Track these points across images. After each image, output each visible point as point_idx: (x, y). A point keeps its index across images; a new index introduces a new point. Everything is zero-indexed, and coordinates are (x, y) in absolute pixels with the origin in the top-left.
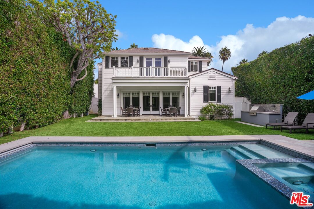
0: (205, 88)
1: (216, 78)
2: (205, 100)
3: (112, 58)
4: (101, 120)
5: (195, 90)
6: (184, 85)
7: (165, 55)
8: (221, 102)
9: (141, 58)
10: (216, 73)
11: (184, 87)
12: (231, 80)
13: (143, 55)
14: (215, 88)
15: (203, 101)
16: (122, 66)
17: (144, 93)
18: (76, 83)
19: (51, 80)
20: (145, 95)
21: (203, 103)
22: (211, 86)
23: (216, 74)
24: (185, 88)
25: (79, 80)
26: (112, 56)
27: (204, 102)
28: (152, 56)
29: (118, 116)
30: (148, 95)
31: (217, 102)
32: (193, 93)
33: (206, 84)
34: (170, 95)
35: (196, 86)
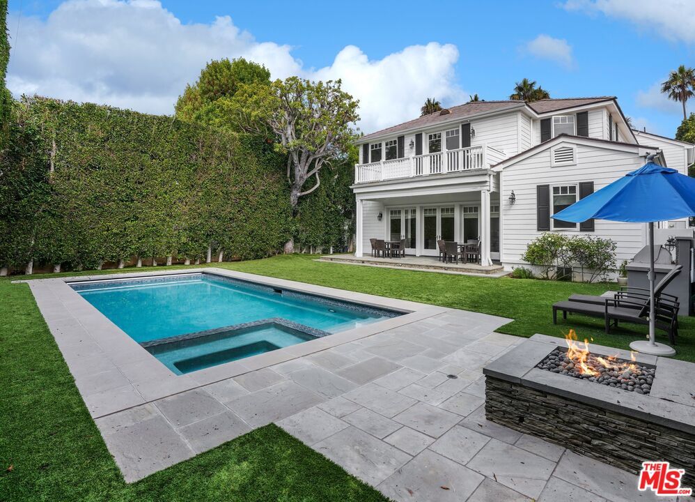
0: (543, 191)
1: (577, 161)
2: (543, 224)
3: (372, 147)
4: (331, 259)
5: (513, 199)
6: (477, 189)
7: (465, 121)
8: (593, 230)
9: (419, 137)
10: (574, 147)
11: (479, 192)
12: (632, 161)
13: (421, 131)
14: (573, 189)
15: (536, 227)
16: (388, 158)
17: (426, 210)
18: (300, 198)
19: (251, 198)
20: (428, 215)
21: (535, 232)
22: (560, 186)
23: (576, 150)
24: (483, 195)
25: (304, 193)
26: (372, 142)
27: (539, 230)
28: (438, 129)
29: (364, 254)
30: (432, 215)
31: (581, 230)
32: (507, 207)
33: (543, 182)
34: (455, 214)
35: (512, 188)
